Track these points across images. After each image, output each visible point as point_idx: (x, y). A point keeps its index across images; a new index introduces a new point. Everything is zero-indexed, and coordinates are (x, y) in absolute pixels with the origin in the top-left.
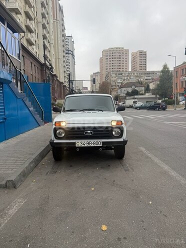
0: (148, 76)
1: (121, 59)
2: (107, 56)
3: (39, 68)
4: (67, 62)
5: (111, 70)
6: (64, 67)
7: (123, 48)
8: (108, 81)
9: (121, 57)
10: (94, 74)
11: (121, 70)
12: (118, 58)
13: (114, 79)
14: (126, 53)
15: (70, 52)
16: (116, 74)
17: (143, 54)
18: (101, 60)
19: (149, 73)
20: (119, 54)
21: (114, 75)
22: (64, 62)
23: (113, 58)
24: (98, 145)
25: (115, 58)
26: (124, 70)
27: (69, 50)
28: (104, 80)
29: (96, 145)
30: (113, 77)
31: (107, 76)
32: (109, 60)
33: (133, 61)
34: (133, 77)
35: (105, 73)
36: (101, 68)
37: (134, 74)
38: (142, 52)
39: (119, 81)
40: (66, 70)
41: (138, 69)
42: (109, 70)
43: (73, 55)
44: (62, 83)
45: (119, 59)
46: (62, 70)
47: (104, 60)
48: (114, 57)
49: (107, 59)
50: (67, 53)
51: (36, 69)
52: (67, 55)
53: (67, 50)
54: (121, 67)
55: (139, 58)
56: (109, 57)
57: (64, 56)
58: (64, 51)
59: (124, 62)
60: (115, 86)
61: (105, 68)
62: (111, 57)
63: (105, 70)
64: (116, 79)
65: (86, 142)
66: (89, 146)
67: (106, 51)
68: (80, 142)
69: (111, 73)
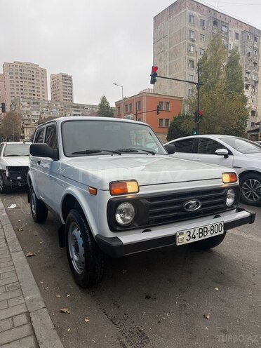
0: (77, 111)
1: (35, 82)
2: (12, 73)
5: (21, 95)
7: (37, 66)
8: (16, 111)
9: (36, 79)
11: (36, 97)
12: (30, 79)
13: (26, 109)
14: (43, 74)
16: (29, 103)
17: (67, 80)
18: (2, 78)
19: (77, 107)
20: (32, 74)
21: (25, 104)
23: (21, 78)
25: (25, 78)
26: (42, 98)
29: (215, 235)
30: (24, 107)
31: (13, 104)
32: (15, 79)
33: (53, 87)
34: (55, 110)
35: (9, 99)
37: (56, 105)
38: (65, 76)
39: (35, 113)
41: (62, 98)
42: (16, 95)
45: (33, 81)
47: (7, 78)
48: (23, 76)
49: (12, 77)
54: (36, 93)
55: (62, 84)
56: (14, 76)
59: (41, 87)
60: (29, 120)
61: (9, 90)
62: (19, 76)
63: (9, 94)
64: (29, 109)
65: (197, 231)
66: (203, 238)
67: (10, 65)
68: (185, 232)
69: (21, 99)
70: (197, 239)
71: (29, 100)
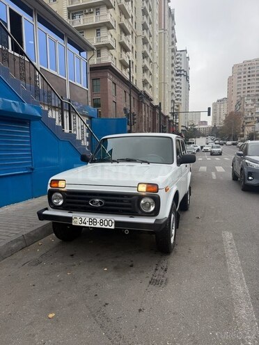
2: (240, 73)
3: (136, 98)
4: (177, 87)
5: (247, 94)
6: (172, 94)
8: (241, 110)
10: (218, 101)
13: (250, 107)
15: (183, 72)
16: (253, 100)
18: (230, 80)
21: (250, 102)
22: (172, 87)
23: (249, 76)
24: (108, 227)
25: (253, 76)
27: (181, 71)
28: (233, 110)
29: (104, 227)
30: (249, 105)
31: (239, 103)
32: (242, 79)
35: (235, 99)
36: (230, 92)
40: (174, 99)
42: (242, 95)
43: (187, 77)
44: (168, 117)
46: (168, 99)
47: (236, 79)
48: (251, 74)
49: (240, 77)
50: (177, 75)
51: (132, 100)
52: (179, 77)
53: (178, 71)
56: (242, 75)
57: (172, 80)
58: (172, 72)
60: (252, 118)
61: (236, 91)
62: (247, 74)
63: (235, 95)
64: (253, 107)
65: (87, 219)
66: (92, 226)
67: (239, 66)
68: (78, 218)
69: (246, 98)
70: (87, 225)
71: (254, 98)
